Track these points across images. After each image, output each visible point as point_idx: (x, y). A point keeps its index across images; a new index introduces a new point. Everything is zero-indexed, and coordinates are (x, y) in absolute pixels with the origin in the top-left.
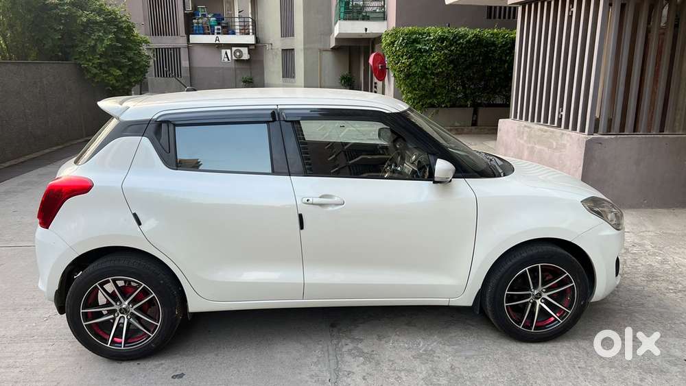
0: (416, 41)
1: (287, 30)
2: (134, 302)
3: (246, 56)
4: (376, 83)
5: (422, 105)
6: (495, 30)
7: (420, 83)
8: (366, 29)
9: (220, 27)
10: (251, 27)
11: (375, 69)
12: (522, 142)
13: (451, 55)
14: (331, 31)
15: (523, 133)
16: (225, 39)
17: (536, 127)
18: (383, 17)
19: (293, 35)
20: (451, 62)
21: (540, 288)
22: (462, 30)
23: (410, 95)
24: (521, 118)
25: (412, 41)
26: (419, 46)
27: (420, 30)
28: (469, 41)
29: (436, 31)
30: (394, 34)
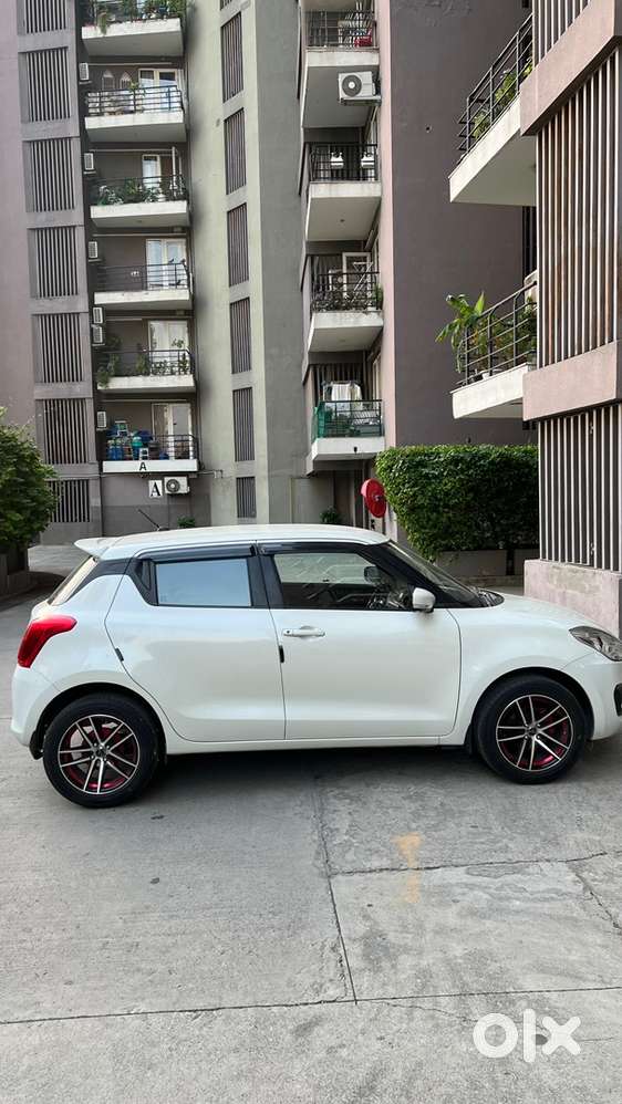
0: (422, 464)
1: (244, 451)
2: (110, 743)
3: (184, 489)
4: (373, 521)
5: (435, 548)
6: (529, 447)
7: (429, 519)
8: (355, 449)
9: (147, 450)
10: (191, 448)
11: (370, 500)
12: (552, 587)
13: (468, 481)
14: (307, 452)
15: (552, 576)
16: (154, 466)
17: (566, 567)
18: (379, 431)
19: (252, 458)
20: (471, 490)
21: (534, 723)
22: (483, 448)
23: (417, 535)
24: (550, 558)
25: (415, 465)
26: (426, 471)
27: (426, 449)
28: (492, 463)
29: (446, 450)
30: (392, 456)
